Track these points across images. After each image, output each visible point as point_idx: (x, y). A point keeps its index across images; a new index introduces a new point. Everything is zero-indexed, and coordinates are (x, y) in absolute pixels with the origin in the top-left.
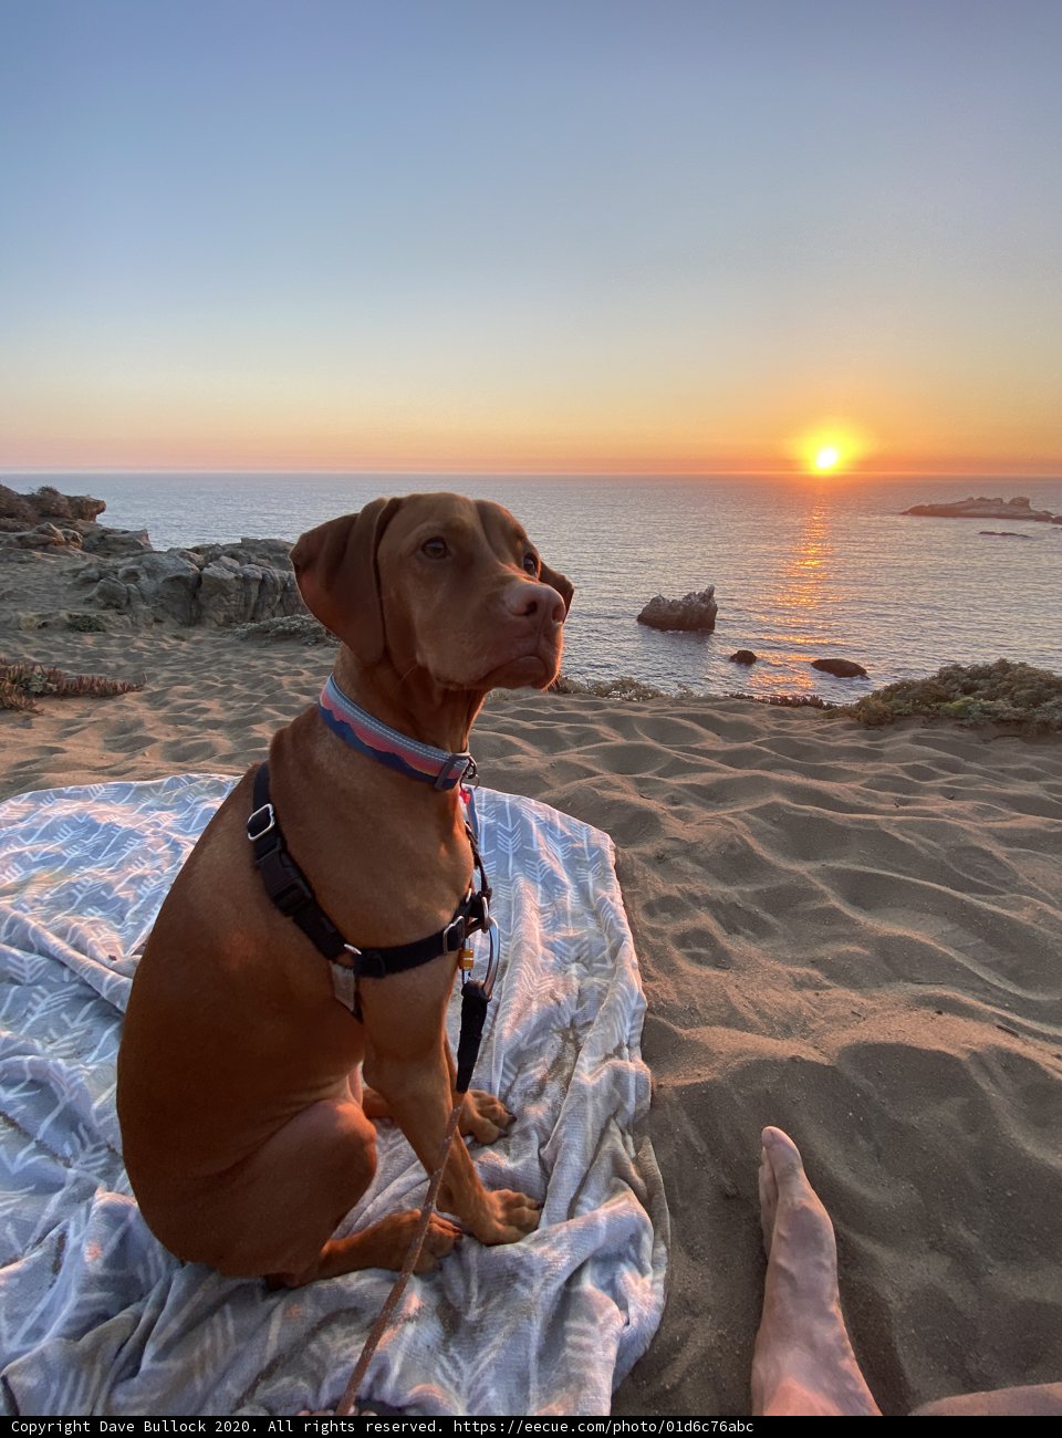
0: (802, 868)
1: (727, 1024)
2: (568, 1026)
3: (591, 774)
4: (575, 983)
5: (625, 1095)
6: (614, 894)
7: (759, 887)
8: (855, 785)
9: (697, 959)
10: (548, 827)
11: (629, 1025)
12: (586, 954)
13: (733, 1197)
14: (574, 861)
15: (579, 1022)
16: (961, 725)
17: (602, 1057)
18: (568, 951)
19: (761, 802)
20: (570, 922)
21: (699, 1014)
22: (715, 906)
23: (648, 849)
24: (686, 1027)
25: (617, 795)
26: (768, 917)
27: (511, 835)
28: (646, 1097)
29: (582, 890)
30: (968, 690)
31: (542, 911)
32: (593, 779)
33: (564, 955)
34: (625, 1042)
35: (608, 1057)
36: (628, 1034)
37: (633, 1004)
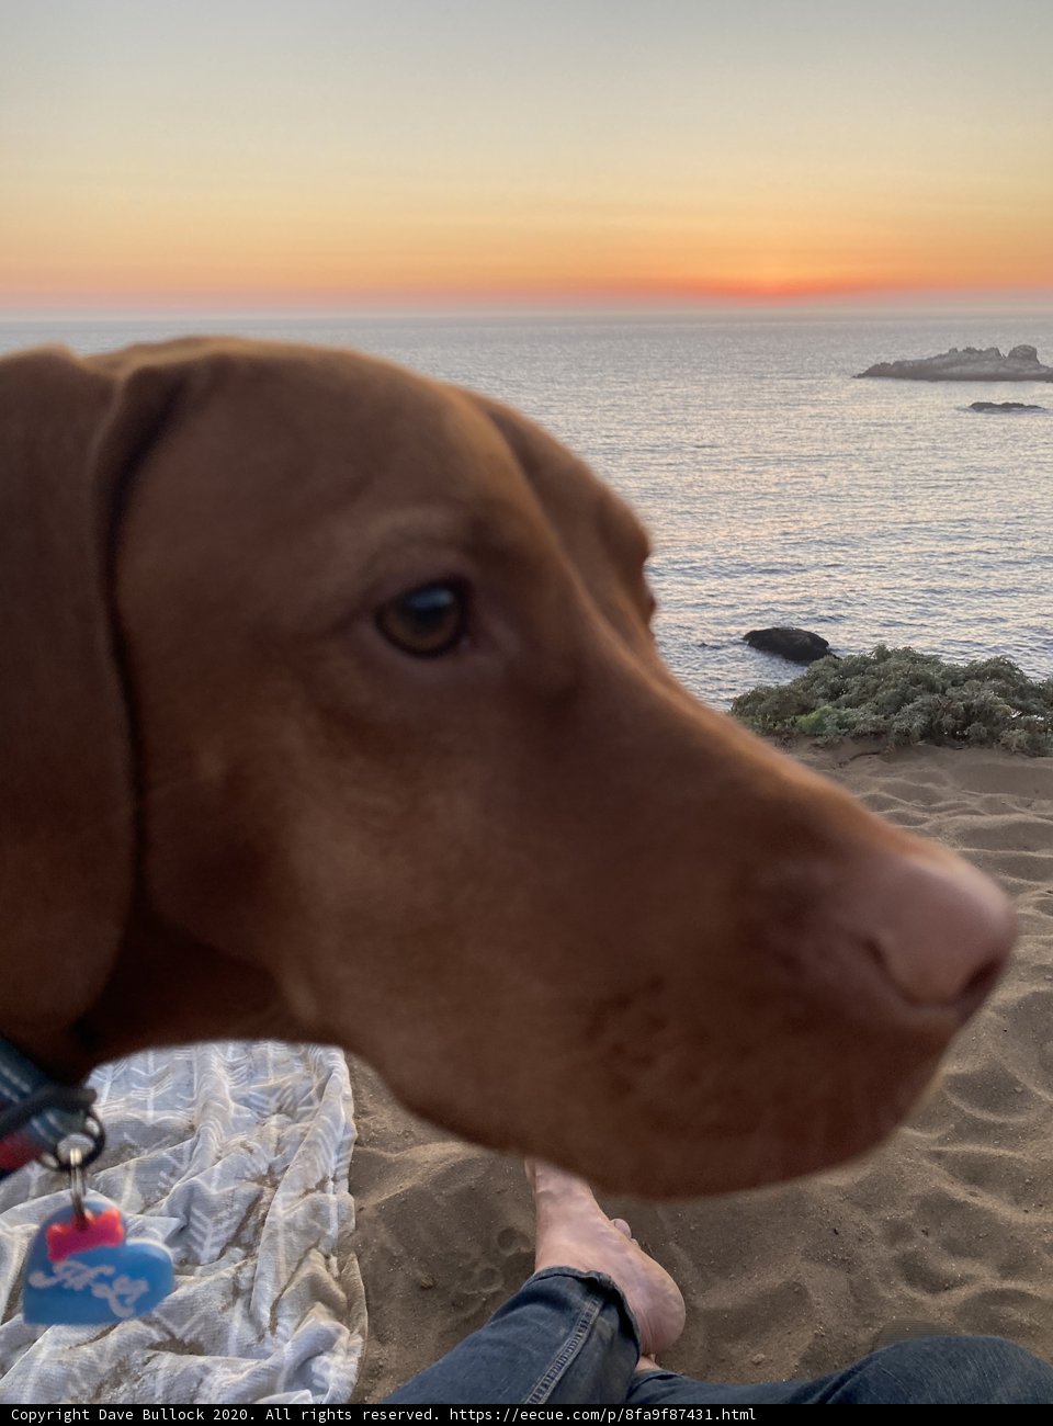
2: (265, 1173)
4: (274, 1132)
5: (326, 1223)
11: (334, 1158)
12: (289, 1100)
13: (430, 1287)
15: (278, 1169)
16: (817, 745)
17: (302, 1191)
18: (267, 1103)
20: (271, 1071)
21: (414, 1136)
24: (399, 1149)
28: (350, 1221)
30: (834, 694)
31: (232, 1068)
33: (263, 1109)
34: (331, 1176)
35: (308, 1191)
36: (334, 1168)
37: (339, 1135)
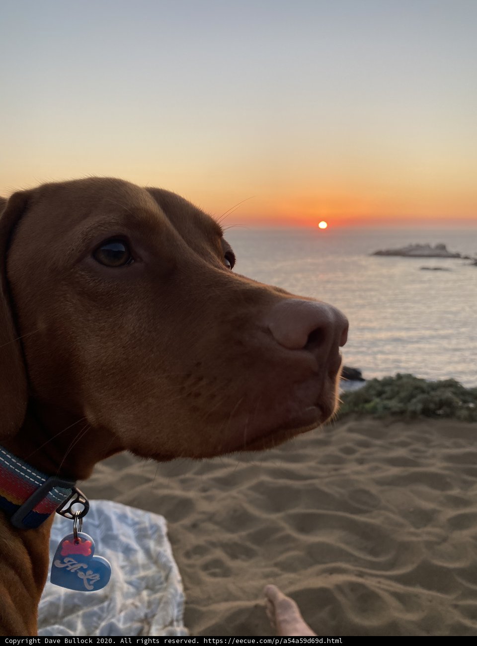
0: (274, 516)
1: (226, 600)
2: (143, 618)
3: (148, 480)
4: (146, 598)
6: (167, 549)
7: (251, 531)
8: (312, 464)
9: (214, 575)
10: (123, 518)
11: (176, 610)
12: (151, 583)
14: (142, 535)
15: (150, 616)
17: (162, 627)
18: (141, 584)
19: (254, 482)
20: (141, 569)
21: (212, 599)
22: (225, 546)
23: (187, 521)
24: (205, 606)
25: (166, 492)
26: (254, 547)
27: (98, 527)
29: (147, 552)
30: (380, 394)
31: (123, 567)
32: (151, 484)
33: (139, 587)
34: (175, 619)
35: (165, 626)
36: (176, 615)
37: (178, 599)
